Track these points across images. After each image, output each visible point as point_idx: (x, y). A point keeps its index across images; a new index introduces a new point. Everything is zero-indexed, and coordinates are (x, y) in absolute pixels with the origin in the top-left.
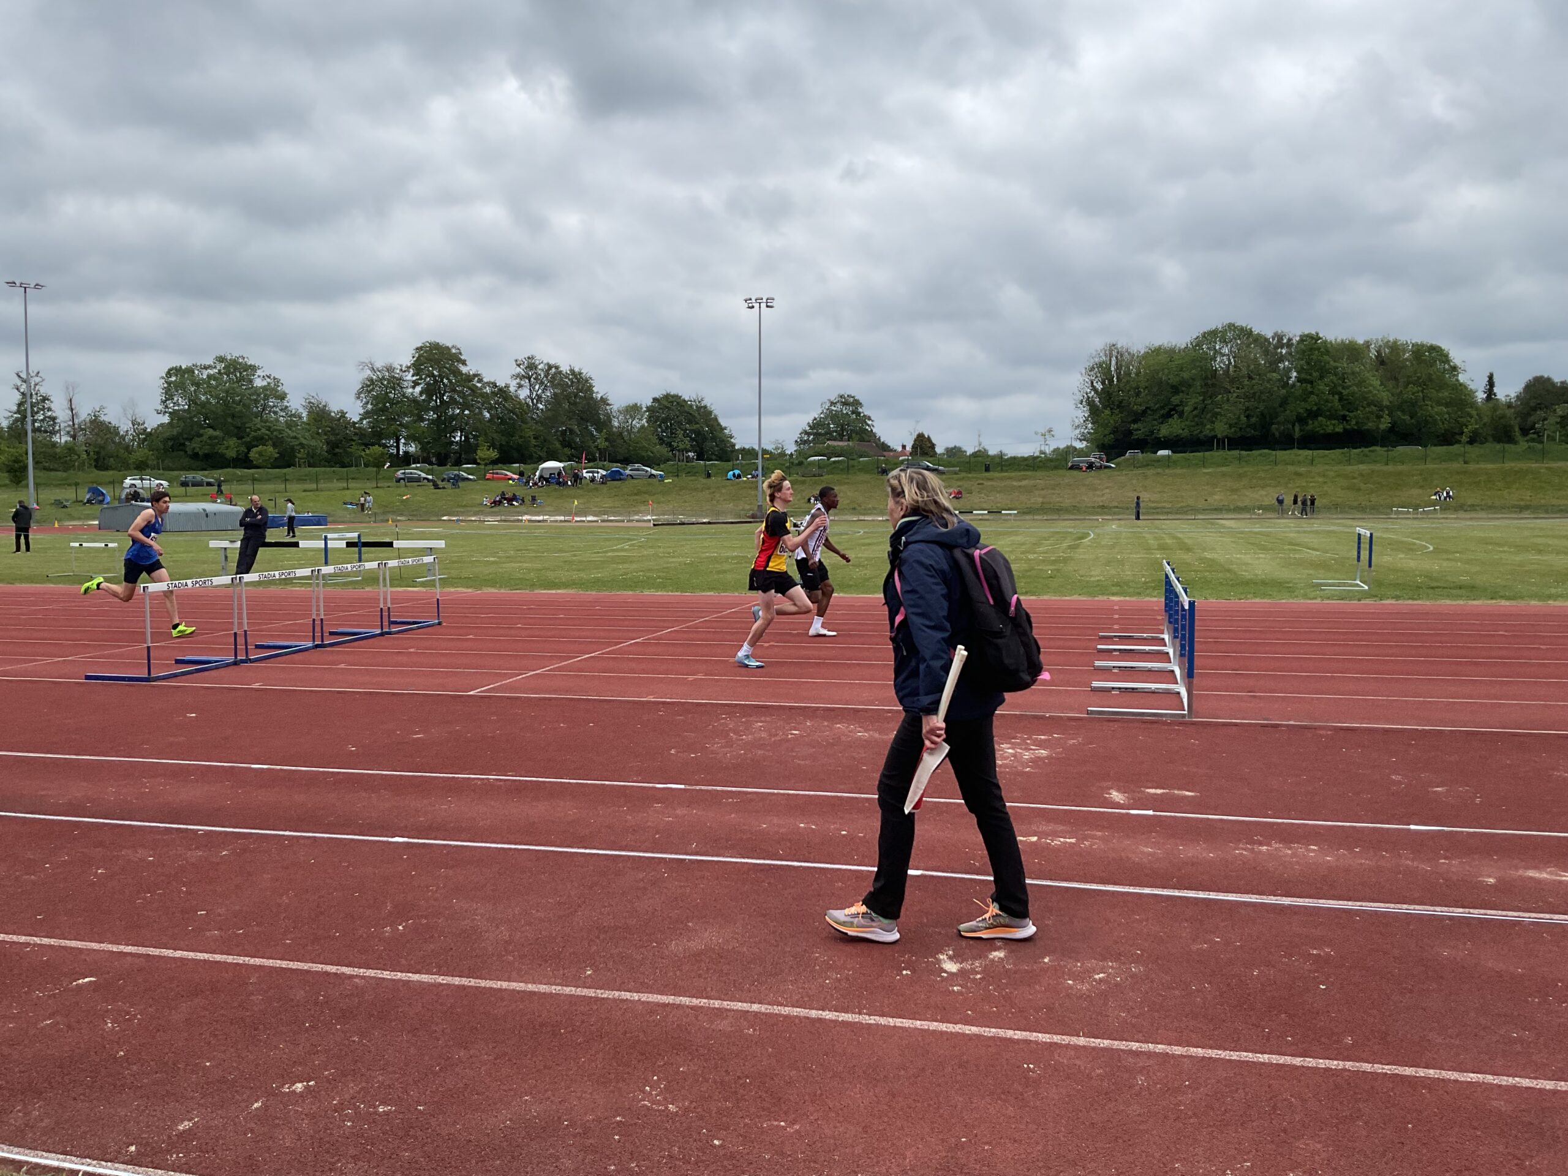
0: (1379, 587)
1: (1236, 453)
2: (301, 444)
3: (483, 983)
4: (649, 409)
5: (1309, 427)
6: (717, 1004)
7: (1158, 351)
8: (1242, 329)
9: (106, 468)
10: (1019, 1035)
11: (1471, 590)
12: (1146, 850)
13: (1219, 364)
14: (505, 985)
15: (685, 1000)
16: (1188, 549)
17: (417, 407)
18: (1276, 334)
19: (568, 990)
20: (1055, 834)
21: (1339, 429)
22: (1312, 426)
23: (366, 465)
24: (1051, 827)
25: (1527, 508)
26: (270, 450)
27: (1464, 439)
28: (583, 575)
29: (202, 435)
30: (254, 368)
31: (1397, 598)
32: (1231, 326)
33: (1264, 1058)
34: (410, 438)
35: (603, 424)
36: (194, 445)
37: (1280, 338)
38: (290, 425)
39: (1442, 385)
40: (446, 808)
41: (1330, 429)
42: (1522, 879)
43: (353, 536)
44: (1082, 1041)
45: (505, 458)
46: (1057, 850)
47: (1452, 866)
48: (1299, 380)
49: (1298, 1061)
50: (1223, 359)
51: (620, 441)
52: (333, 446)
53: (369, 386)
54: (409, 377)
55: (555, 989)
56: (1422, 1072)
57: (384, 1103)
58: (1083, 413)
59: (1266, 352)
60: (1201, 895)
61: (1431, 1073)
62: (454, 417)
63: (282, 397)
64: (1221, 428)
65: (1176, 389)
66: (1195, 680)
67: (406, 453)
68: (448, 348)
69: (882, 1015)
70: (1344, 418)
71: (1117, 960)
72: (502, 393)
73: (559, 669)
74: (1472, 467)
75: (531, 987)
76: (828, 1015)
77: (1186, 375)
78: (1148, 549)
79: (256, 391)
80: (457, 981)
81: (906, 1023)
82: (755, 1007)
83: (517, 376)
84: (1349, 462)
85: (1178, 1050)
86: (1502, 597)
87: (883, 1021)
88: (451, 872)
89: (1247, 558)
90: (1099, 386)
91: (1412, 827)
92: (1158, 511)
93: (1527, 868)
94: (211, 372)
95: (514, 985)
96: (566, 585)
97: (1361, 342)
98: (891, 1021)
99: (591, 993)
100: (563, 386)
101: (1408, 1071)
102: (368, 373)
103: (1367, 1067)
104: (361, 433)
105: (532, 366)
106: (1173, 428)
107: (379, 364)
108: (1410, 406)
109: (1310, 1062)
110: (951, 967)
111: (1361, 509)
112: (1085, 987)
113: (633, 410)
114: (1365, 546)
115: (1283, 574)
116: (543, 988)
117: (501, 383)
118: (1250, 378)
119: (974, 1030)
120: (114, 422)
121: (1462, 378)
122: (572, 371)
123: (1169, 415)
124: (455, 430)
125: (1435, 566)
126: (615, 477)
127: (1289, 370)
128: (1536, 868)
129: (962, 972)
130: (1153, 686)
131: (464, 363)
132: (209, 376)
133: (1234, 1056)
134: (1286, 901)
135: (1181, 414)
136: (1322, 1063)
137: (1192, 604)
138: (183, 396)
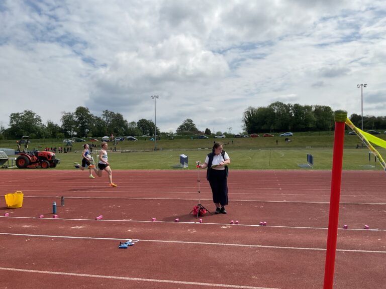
2: (44, 133)
4: (138, 123)
7: (260, 109)
8: (280, 103)
13: (275, 111)
18: (288, 104)
22: (297, 126)
29: (19, 131)
30: (34, 114)
34: (74, 131)
35: (126, 127)
38: (42, 128)
41: (302, 127)
48: (295, 115)
51: (130, 131)
52: (54, 133)
53: (64, 118)
54: (75, 115)
59: (286, 109)
62: (86, 125)
63: (40, 121)
65: (265, 118)
67: (73, 135)
68: (85, 108)
70: (305, 124)
77: (268, 114)
79: (33, 119)
83: (103, 115)
90: (247, 117)
94: (23, 115)
97: (310, 106)
100: (115, 117)
102: (64, 114)
105: (107, 112)
106: (264, 127)
108: (322, 121)
113: (133, 123)
117: (99, 117)
118: (282, 115)
122: (118, 114)
123: (264, 124)
127: (292, 113)
131: (89, 112)
138: (15, 121)
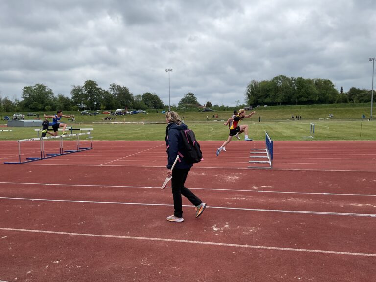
0: (316, 137)
1: (282, 106)
2: (57, 105)
3: (102, 236)
4: (143, 96)
5: (300, 100)
6: (159, 239)
7: (264, 82)
8: (283, 76)
9: (9, 112)
10: (232, 245)
11: (338, 138)
12: (262, 200)
13: (278, 85)
14: (108, 236)
15: (152, 239)
16: (272, 129)
17: (86, 96)
18: (292, 78)
19: (123, 237)
20: (240, 197)
21: (306, 100)
22: (300, 99)
23: (74, 110)
24: (239, 195)
25: (351, 118)
26: (50, 107)
27: (336, 102)
28: (126, 136)
29: (32, 103)
30: (45, 87)
31: (320, 140)
32: (281, 76)
33: (290, 249)
34: (84, 104)
35: (132, 100)
36: (31, 106)
37: (293, 78)
38: (54, 101)
39: (331, 90)
40: (93, 193)
41: (304, 100)
42: (349, 206)
43: (70, 127)
44: (247, 246)
45: (108, 108)
46: (240, 201)
47: (333, 203)
48: (297, 88)
49: (297, 250)
50: (279, 83)
51: (135, 104)
52: (65, 106)
53: (74, 90)
54: (84, 88)
55: (120, 237)
56: (326, 252)
57: (78, 265)
58: (246, 97)
59: (289, 82)
60: (275, 211)
61: (329, 252)
62: (95, 98)
63: (52, 94)
64: (279, 100)
65: (268, 91)
66: (273, 160)
67: (83, 107)
68: (93, 82)
69: (199, 241)
70: (308, 97)
71: (255, 226)
72: (107, 92)
73: (122, 159)
74: (338, 108)
75: (114, 237)
76: (186, 241)
77: (271, 88)
78: (262, 129)
79: (46, 92)
80: (96, 235)
81: (205, 243)
82: (169, 240)
83: (111, 88)
84: (309, 108)
85: (269, 248)
86: (345, 139)
87: (199, 242)
88: (94, 209)
89: (285, 131)
90: (250, 90)
91: (324, 194)
92: (264, 120)
93: (350, 203)
94: (35, 88)
95: (110, 236)
96: (123, 139)
97: (311, 79)
98: (201, 243)
99: (129, 238)
100: (122, 91)
101: (323, 251)
102: (73, 88)
103: (313, 251)
104: (72, 102)
105: (114, 86)
106: (268, 100)
107: (76, 86)
108: (323, 95)
109: (300, 250)
110: (216, 229)
111: (312, 119)
112: (247, 233)
113: (139, 96)
114: (313, 128)
115: (294, 134)
116: (117, 237)
117: (106, 90)
118: (286, 88)
119: (221, 244)
120: (11, 100)
121: (335, 88)
122: (124, 87)
123: (267, 97)
124: (95, 101)
125: (329, 132)
126: (135, 113)
127: (295, 86)
128: (352, 203)
129: (218, 230)
130: (263, 161)
131: (97, 85)
132: (34, 89)
133: (283, 249)
134: (295, 212)
135: (270, 97)
136: (303, 250)
137: (272, 142)
138: (28, 94)
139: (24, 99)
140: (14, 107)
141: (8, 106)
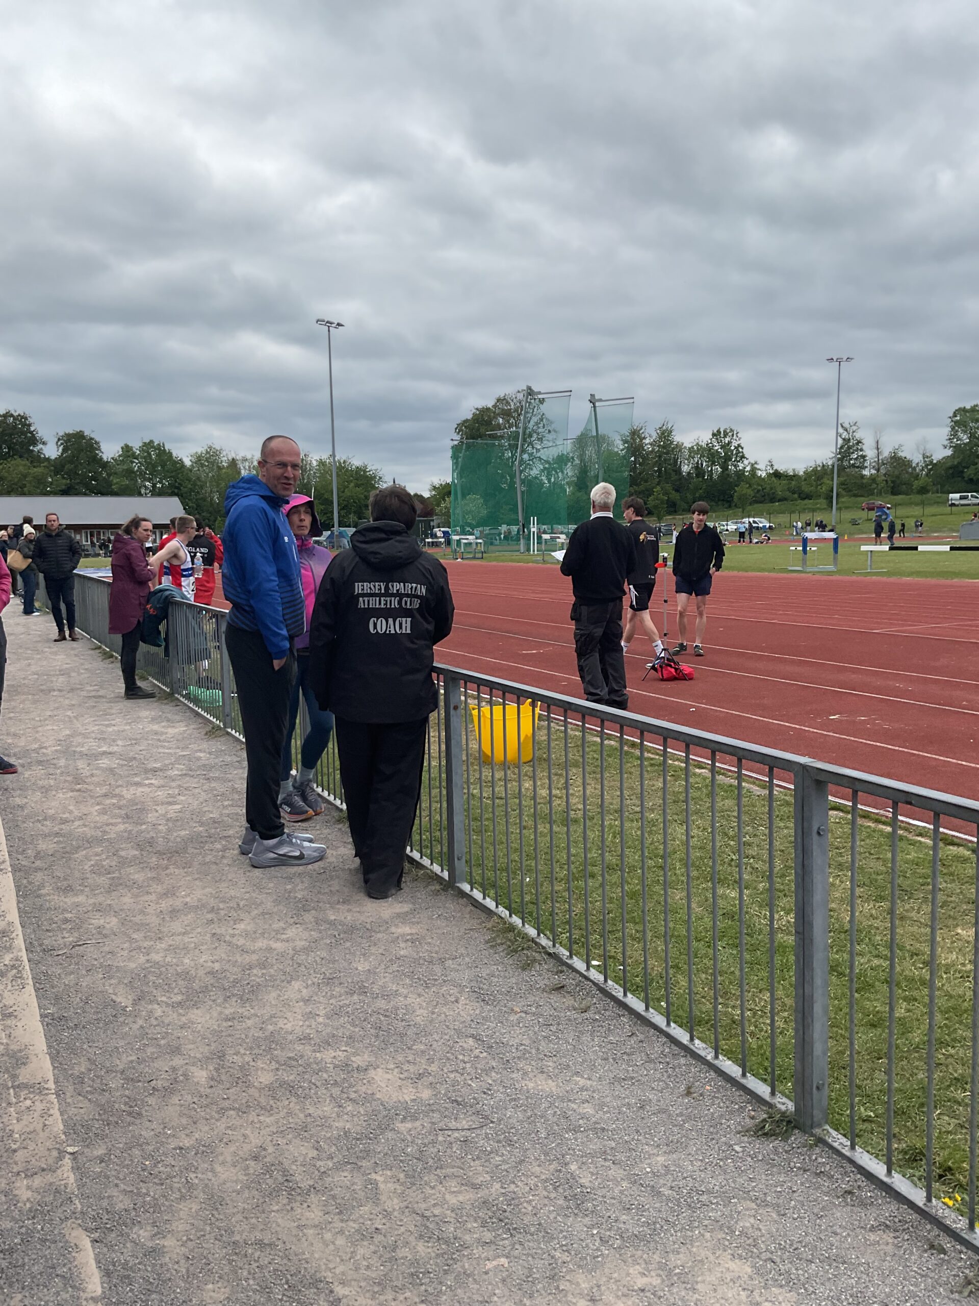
36: (971, 472)
120: (909, 457)
138: (965, 432)
139: (949, 452)
140: (917, 477)
141: (898, 477)
